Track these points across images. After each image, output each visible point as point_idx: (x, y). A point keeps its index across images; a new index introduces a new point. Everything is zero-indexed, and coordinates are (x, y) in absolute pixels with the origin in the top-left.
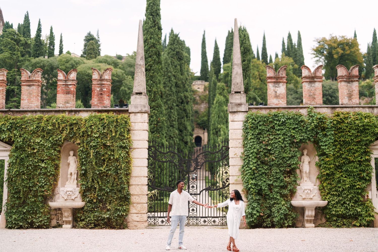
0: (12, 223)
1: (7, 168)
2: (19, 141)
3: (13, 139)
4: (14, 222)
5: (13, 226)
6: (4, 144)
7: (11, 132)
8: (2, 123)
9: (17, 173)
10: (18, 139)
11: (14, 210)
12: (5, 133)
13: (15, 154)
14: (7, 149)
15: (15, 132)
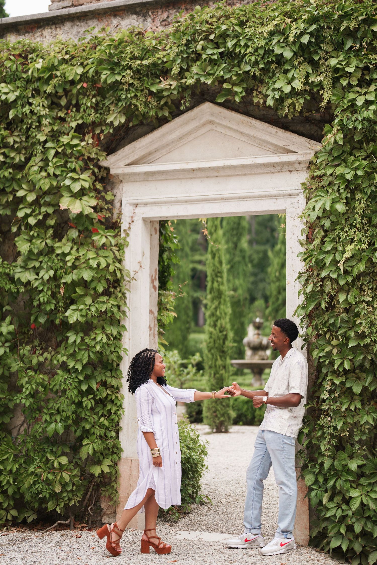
0: (350, 528)
1: (303, 250)
2: (360, 102)
3: (326, 96)
4: (358, 528)
5: (357, 548)
6: (281, 133)
7: (315, 65)
8: (271, 27)
9: (362, 267)
10: (351, 96)
11: (351, 457)
12: (286, 72)
13: (340, 170)
14: (291, 158)
15: (333, 62)
